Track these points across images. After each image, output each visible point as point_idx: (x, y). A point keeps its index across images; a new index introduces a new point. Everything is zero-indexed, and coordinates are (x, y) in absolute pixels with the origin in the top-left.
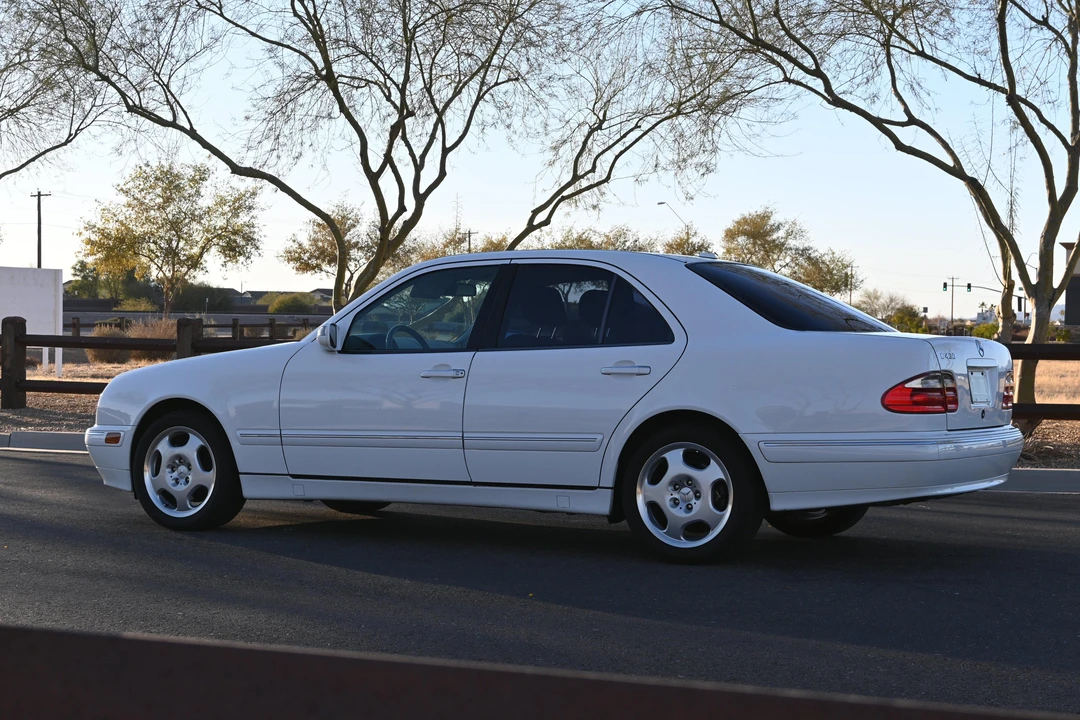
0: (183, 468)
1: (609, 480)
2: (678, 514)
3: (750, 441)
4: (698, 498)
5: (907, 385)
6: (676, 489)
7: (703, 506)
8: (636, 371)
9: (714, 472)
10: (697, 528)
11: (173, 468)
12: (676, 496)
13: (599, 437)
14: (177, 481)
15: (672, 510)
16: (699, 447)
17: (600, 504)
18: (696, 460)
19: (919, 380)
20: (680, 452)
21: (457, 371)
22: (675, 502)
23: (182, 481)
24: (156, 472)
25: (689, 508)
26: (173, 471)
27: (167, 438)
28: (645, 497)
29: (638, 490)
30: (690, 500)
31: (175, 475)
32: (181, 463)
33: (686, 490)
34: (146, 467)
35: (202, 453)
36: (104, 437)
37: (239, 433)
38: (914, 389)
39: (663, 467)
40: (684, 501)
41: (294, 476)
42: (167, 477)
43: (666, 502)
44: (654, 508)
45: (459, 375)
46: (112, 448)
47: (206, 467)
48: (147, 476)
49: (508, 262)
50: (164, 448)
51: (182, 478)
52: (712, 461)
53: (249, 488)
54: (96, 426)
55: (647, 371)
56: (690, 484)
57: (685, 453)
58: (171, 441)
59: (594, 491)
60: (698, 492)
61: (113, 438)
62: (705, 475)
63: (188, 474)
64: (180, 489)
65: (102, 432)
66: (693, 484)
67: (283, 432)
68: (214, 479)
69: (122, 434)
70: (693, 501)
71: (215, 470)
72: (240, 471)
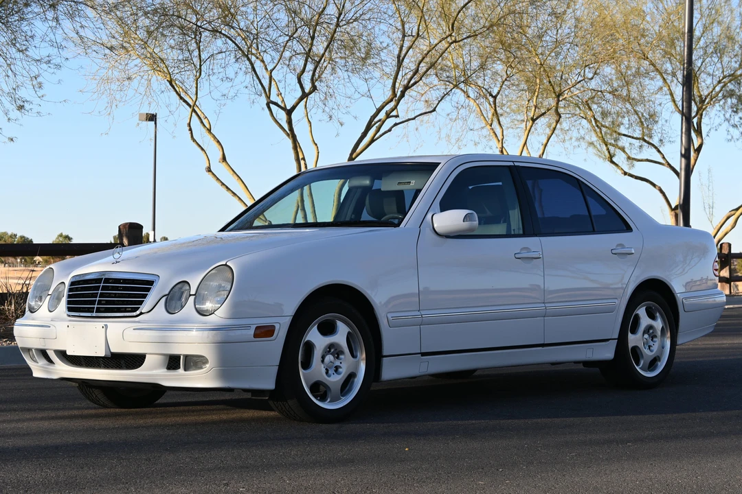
1: (617, 332)
3: (679, 297)
4: (653, 341)
7: (659, 346)
8: (628, 251)
10: (653, 364)
11: (323, 358)
13: (616, 301)
14: (327, 373)
15: (644, 350)
20: (644, 309)
21: (538, 252)
23: (332, 371)
27: (316, 327)
28: (630, 343)
29: (629, 338)
31: (325, 365)
32: (329, 352)
33: (647, 336)
36: (252, 332)
37: (389, 316)
40: (646, 344)
43: (641, 346)
44: (636, 351)
46: (264, 343)
47: (352, 354)
50: (315, 337)
52: (658, 314)
56: (649, 332)
57: (646, 309)
58: (319, 329)
59: (607, 343)
60: (656, 336)
61: (265, 332)
62: (658, 324)
63: (337, 363)
64: (335, 380)
65: (247, 327)
66: (651, 331)
67: (423, 312)
68: (363, 366)
69: (277, 326)
70: (651, 343)
71: (364, 356)
72: (385, 352)
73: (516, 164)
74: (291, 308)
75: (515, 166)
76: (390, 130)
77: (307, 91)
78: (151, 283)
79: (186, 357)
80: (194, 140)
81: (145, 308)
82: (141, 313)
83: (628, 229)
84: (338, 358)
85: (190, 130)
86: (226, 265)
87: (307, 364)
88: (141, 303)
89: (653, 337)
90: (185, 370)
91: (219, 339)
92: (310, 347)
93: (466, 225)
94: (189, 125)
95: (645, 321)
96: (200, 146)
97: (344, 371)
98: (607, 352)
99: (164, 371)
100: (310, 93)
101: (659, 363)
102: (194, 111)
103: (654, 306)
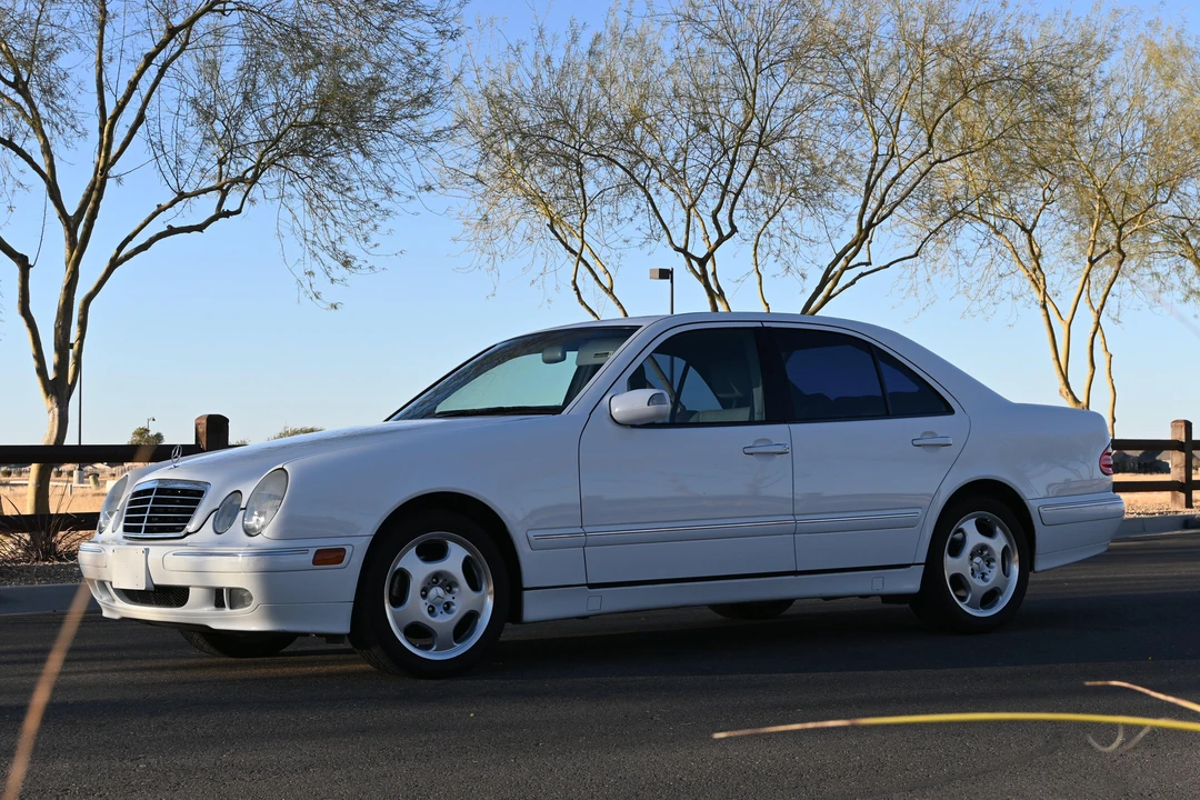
0: (439, 591)
1: (922, 555)
2: (977, 583)
3: (1033, 507)
4: (989, 566)
6: (972, 560)
8: (941, 441)
10: (990, 597)
11: (426, 592)
12: (973, 566)
13: (919, 511)
14: (432, 611)
15: (973, 579)
16: (991, 516)
18: (985, 529)
20: (973, 522)
21: (783, 445)
22: (973, 573)
23: (442, 608)
25: (984, 578)
26: (425, 597)
27: (414, 550)
28: (949, 572)
29: (944, 563)
30: (983, 569)
31: (428, 601)
32: (437, 584)
33: (978, 560)
34: (386, 598)
36: (311, 556)
37: (531, 535)
39: (962, 540)
40: (980, 571)
41: (592, 586)
43: (967, 574)
44: (958, 581)
45: (786, 450)
46: (329, 573)
47: (475, 585)
48: (388, 608)
49: (759, 325)
50: (412, 563)
51: (438, 604)
52: (998, 529)
53: (535, 609)
55: (950, 441)
56: (982, 553)
57: (976, 522)
58: (419, 553)
59: (908, 569)
60: (993, 560)
61: (329, 557)
62: (998, 543)
63: (449, 598)
64: (443, 622)
65: (305, 551)
66: (986, 553)
67: (587, 530)
68: (490, 601)
69: (349, 550)
70: (986, 569)
71: (492, 588)
72: (525, 585)
73: (766, 325)
74: (370, 525)
75: (763, 327)
76: (853, 283)
77: (725, 234)
78: (200, 493)
79: (231, 590)
80: (583, 303)
81: (191, 527)
82: (188, 534)
83: (949, 410)
84: (450, 591)
85: (576, 289)
86: (282, 469)
87: (398, 600)
88: (187, 520)
89: (989, 561)
90: (231, 608)
91: (262, 566)
92: (403, 578)
93: (653, 409)
94: (574, 283)
95: (974, 538)
96: (590, 310)
97: (459, 610)
98: (910, 583)
99: (209, 609)
100: (730, 236)
101: (1001, 598)
102: (581, 259)
103: (989, 517)
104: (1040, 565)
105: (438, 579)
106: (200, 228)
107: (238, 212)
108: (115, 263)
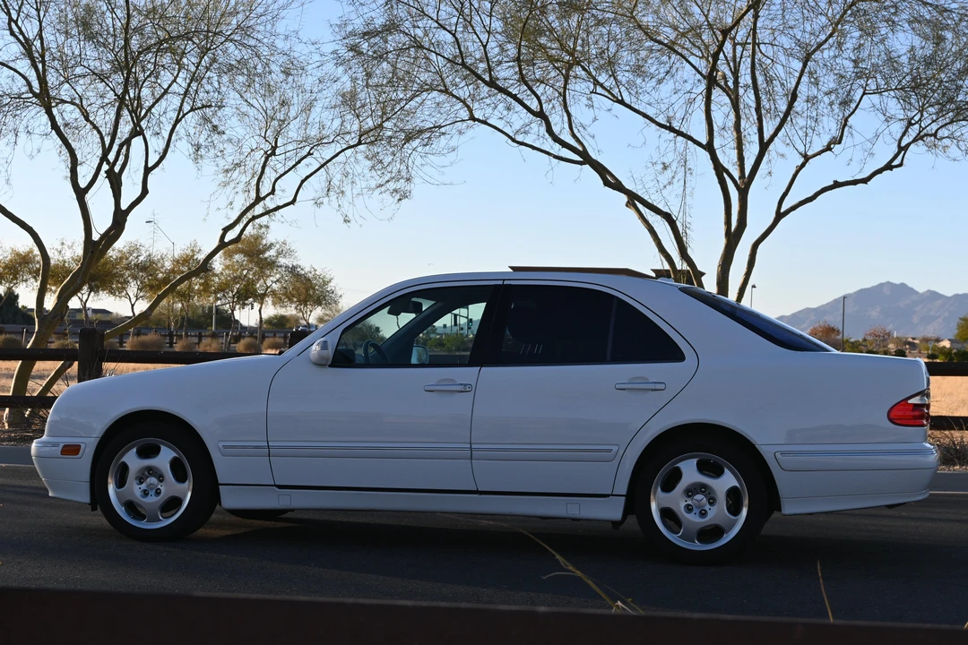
0: (153, 480)
1: (622, 487)
2: (693, 519)
3: (767, 452)
4: (711, 504)
5: (910, 401)
6: (689, 496)
7: (717, 512)
8: (652, 386)
9: (728, 480)
11: (141, 480)
12: (689, 502)
13: (615, 448)
15: (687, 515)
16: (714, 457)
17: (612, 510)
19: (918, 398)
20: (695, 461)
21: (465, 385)
22: (689, 509)
23: (153, 492)
24: (121, 483)
25: (703, 514)
26: (141, 483)
27: (135, 450)
28: (658, 505)
29: (652, 497)
30: (704, 506)
31: (143, 486)
32: (151, 475)
33: (699, 497)
34: (110, 480)
35: (176, 465)
36: (59, 449)
37: (221, 445)
38: (915, 405)
39: (676, 476)
40: (698, 507)
41: (280, 487)
42: (135, 489)
43: (681, 508)
45: (465, 389)
46: (70, 461)
48: (111, 488)
49: (501, 282)
50: (132, 460)
51: (151, 489)
52: (726, 470)
53: (230, 499)
54: (44, 437)
55: (662, 386)
57: (698, 463)
58: (138, 452)
59: (606, 499)
60: (716, 499)
61: (70, 450)
62: (724, 484)
63: (159, 487)
64: (154, 502)
65: (56, 444)
66: (707, 491)
67: (271, 444)
68: (189, 491)
69: (83, 446)
70: (707, 507)
71: (191, 481)
72: (221, 479)
74: (99, 427)
84: (160, 481)
89: (711, 500)
92: (124, 469)
97: (165, 494)
101: (721, 536)
104: (788, 509)
105: (151, 471)
106: (865, 181)
107: (900, 165)
108: (779, 216)
